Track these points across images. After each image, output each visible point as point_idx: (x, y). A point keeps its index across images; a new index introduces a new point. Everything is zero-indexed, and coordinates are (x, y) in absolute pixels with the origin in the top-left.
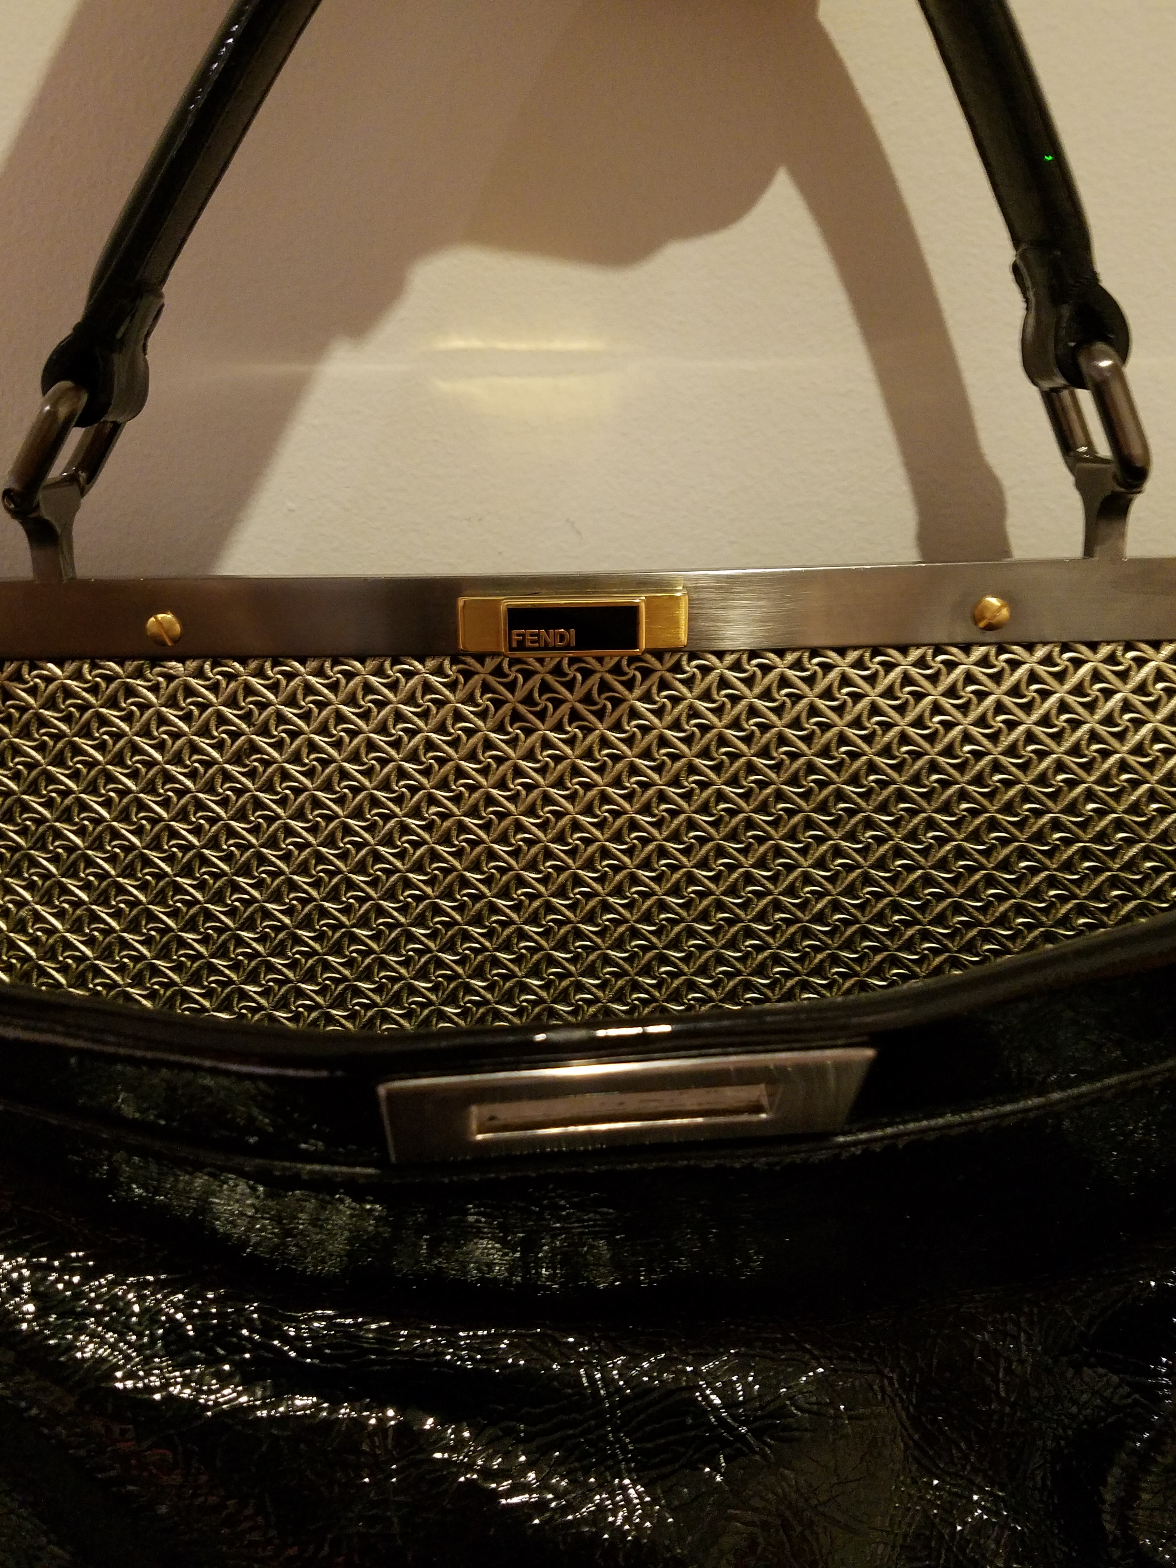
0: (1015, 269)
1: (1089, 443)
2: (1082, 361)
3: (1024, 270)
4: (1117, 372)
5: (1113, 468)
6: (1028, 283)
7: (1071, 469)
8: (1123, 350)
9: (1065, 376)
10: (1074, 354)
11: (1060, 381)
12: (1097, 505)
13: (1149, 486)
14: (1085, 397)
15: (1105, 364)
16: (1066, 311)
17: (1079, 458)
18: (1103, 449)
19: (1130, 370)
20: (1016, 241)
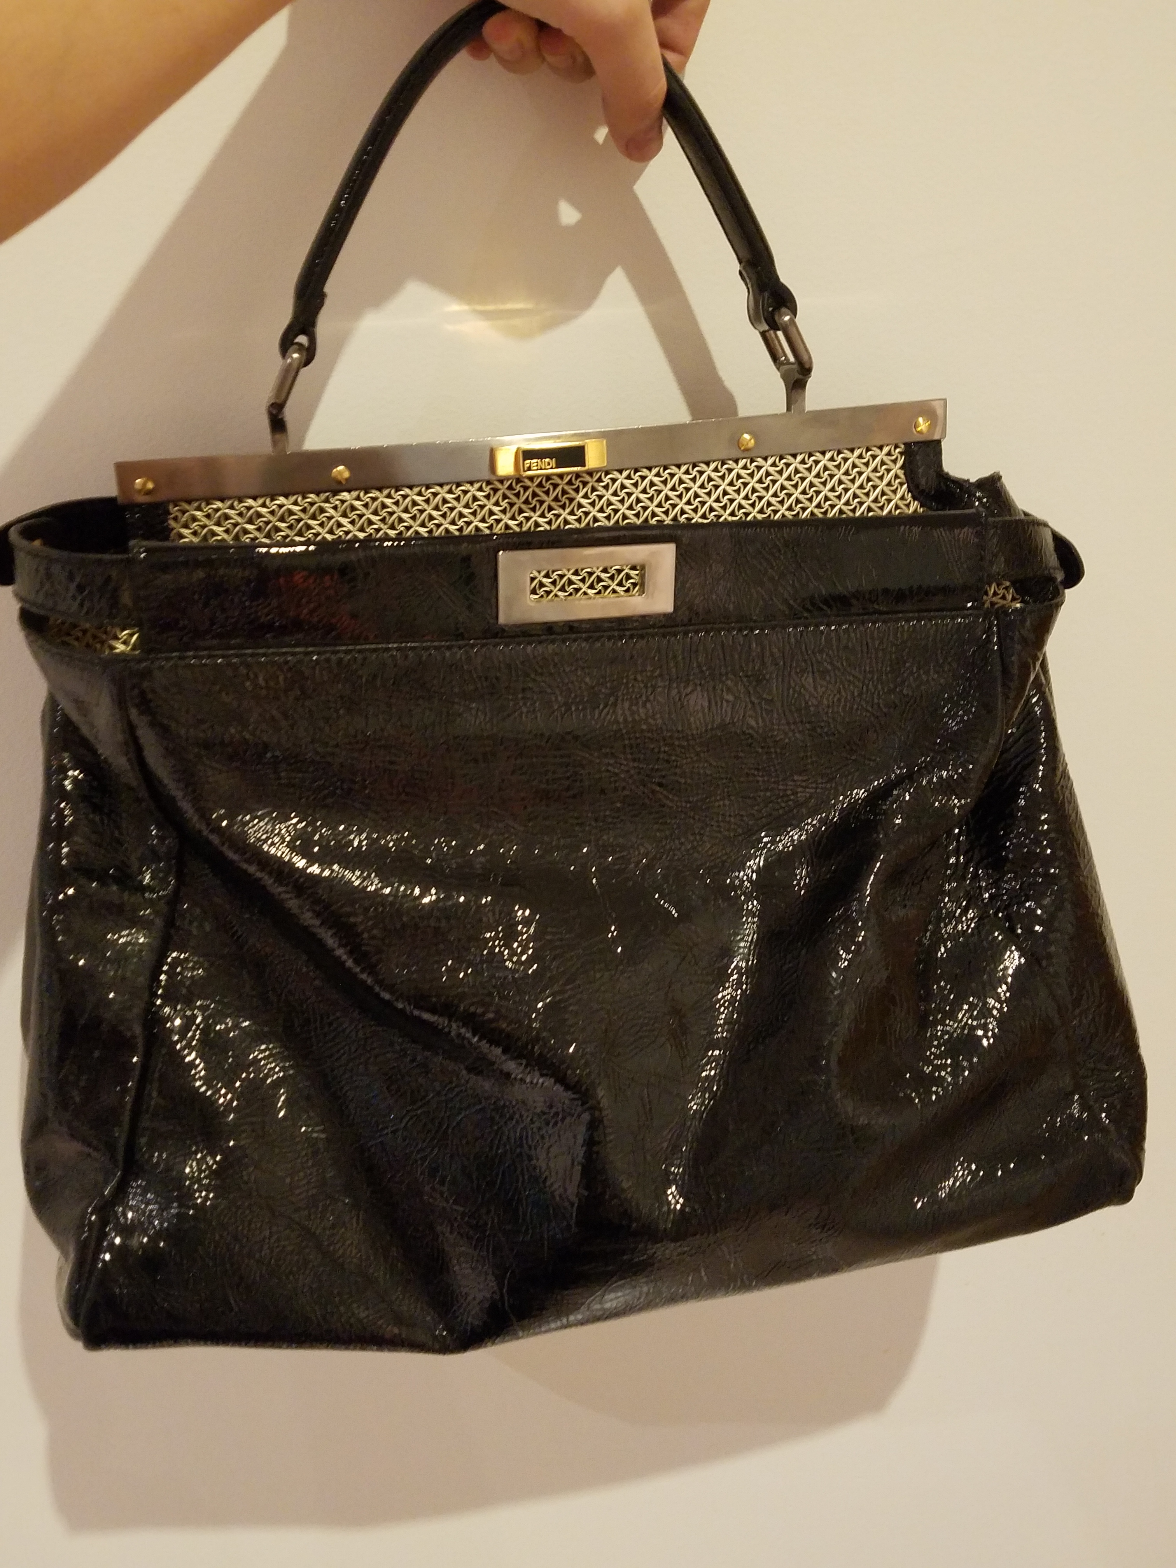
0: (741, 273)
1: (785, 355)
2: (776, 318)
3: (744, 273)
4: (792, 321)
5: (795, 367)
6: (748, 281)
7: (778, 369)
8: (794, 312)
9: (768, 325)
10: (772, 314)
11: (766, 327)
12: (791, 386)
13: (813, 373)
14: (780, 334)
15: (787, 318)
16: (766, 294)
17: (782, 364)
18: (792, 359)
19: (797, 320)
20: (740, 262)
